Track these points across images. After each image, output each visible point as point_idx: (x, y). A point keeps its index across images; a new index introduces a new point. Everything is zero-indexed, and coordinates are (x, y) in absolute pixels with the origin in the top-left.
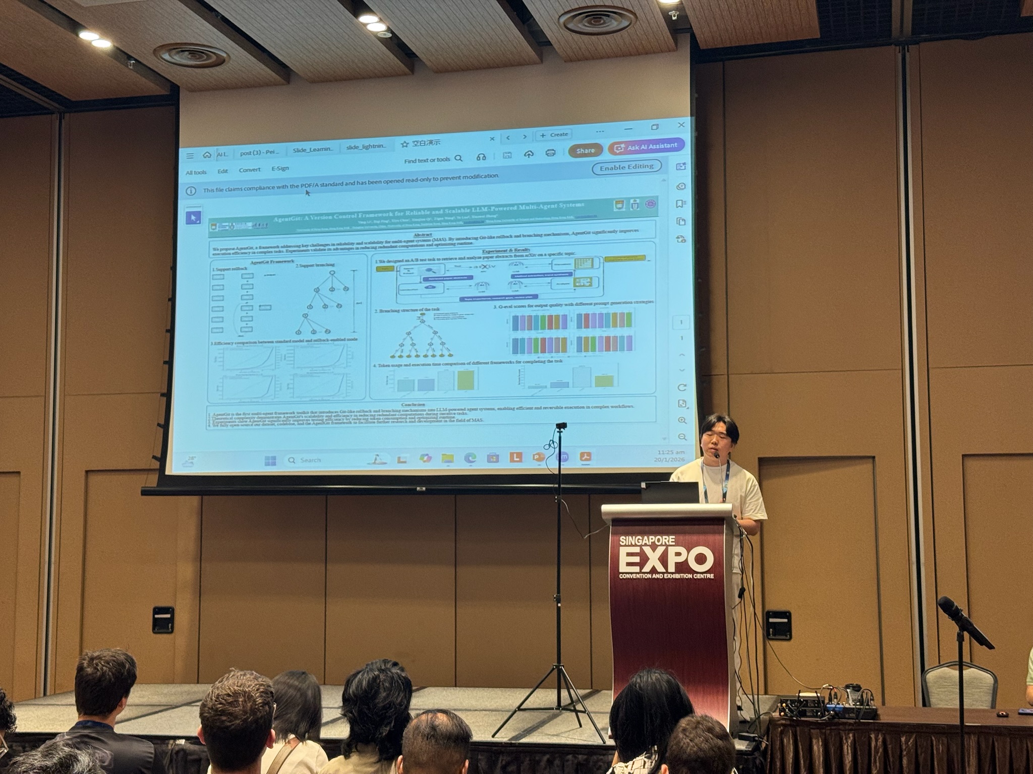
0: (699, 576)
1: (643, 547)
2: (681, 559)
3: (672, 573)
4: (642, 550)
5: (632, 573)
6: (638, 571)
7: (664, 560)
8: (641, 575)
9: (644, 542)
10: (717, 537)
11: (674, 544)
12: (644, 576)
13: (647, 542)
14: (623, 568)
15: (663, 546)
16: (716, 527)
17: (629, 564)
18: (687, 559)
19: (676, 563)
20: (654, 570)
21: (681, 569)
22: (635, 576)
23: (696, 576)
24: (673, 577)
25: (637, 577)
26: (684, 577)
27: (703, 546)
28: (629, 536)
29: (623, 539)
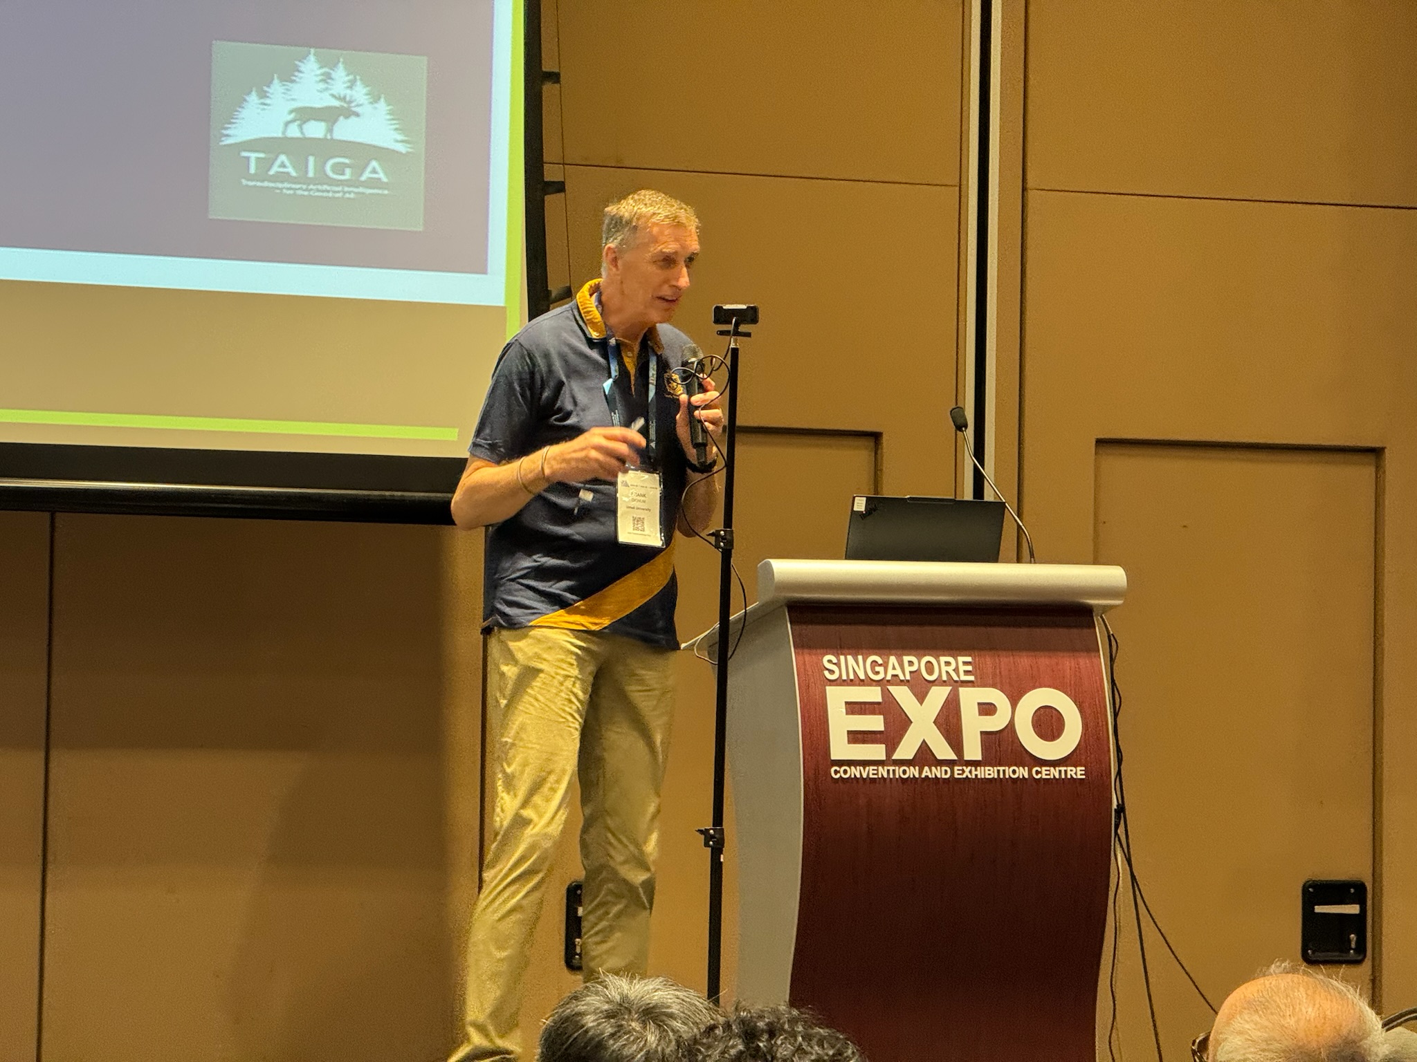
0: (1045, 773)
1: (890, 688)
2: (995, 723)
3: (975, 764)
4: (886, 694)
5: (865, 763)
6: (884, 758)
7: (949, 723)
8: (891, 768)
9: (890, 672)
10: (1083, 661)
11: (971, 678)
12: (899, 771)
13: (898, 672)
14: (840, 749)
15: (944, 683)
16: (1075, 631)
17: (856, 737)
18: (1011, 724)
19: (985, 734)
20: (924, 756)
21: (996, 751)
22: (875, 772)
23: (1037, 772)
24: (976, 775)
25: (880, 776)
26: (1007, 776)
27: (1049, 686)
28: (845, 655)
29: (830, 661)
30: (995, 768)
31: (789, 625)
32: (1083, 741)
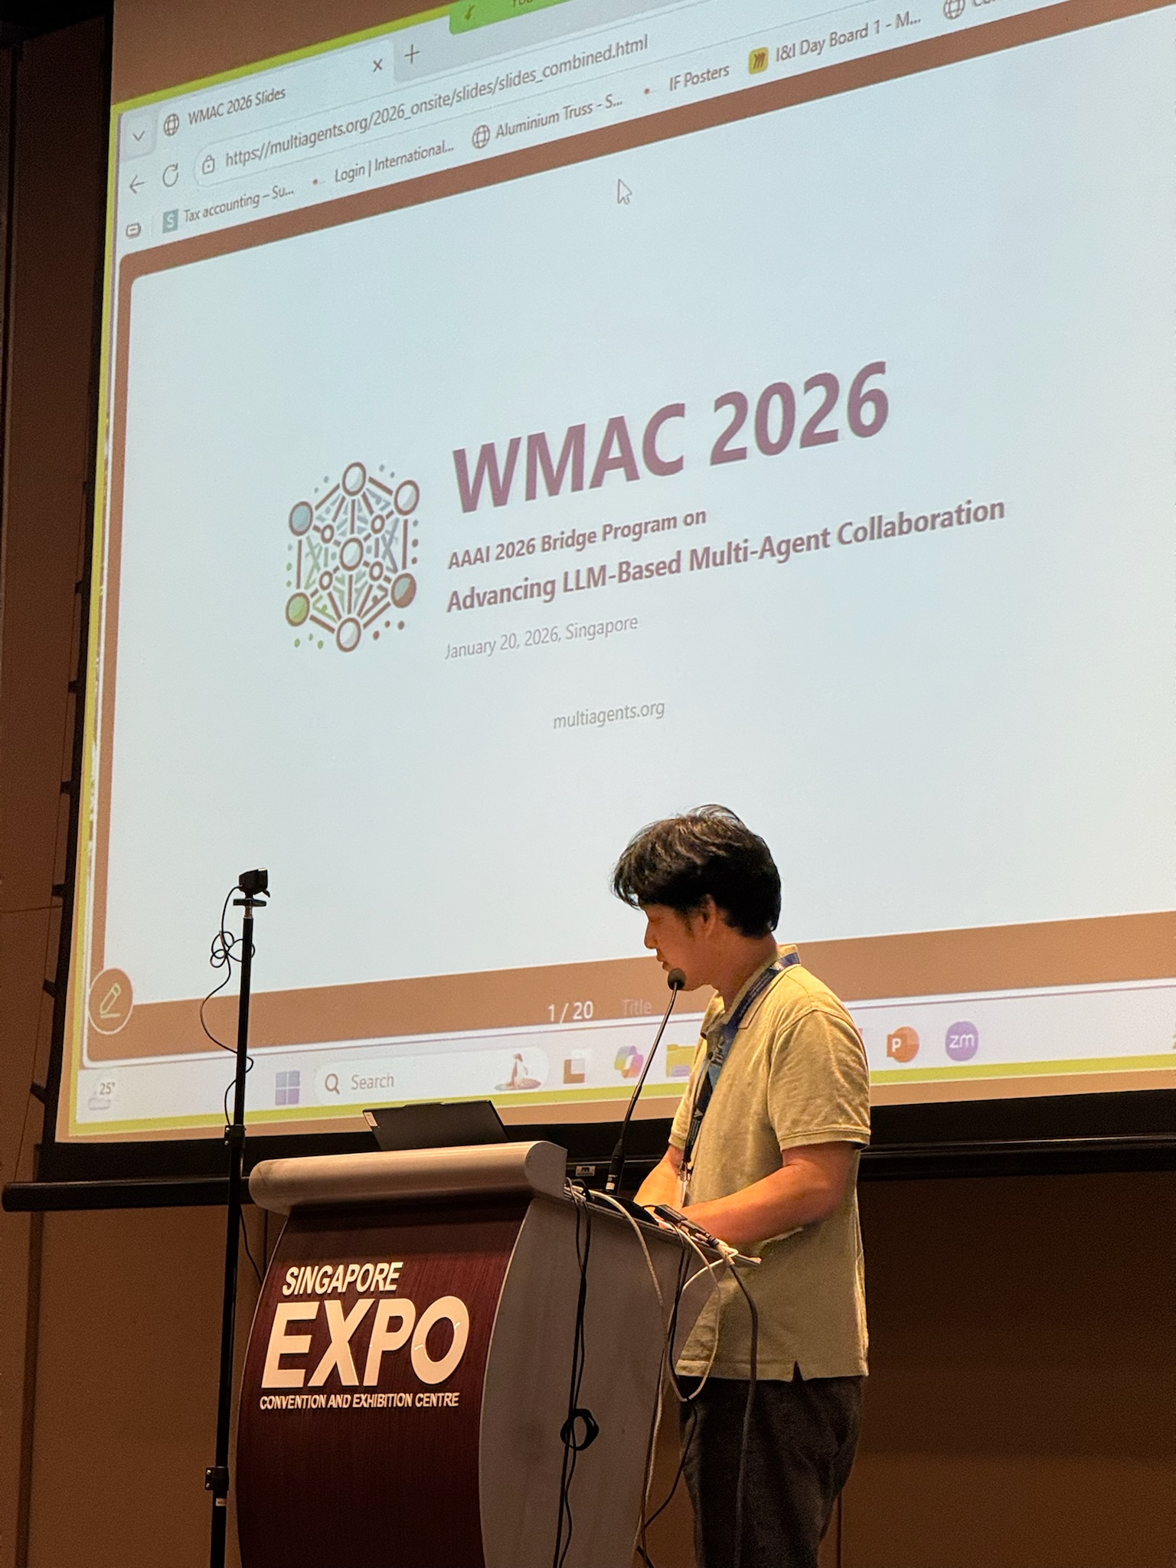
0: (425, 1400)
1: (327, 1303)
2: (395, 1341)
3: (371, 1390)
4: (322, 1310)
5: (288, 1392)
6: (299, 1383)
7: (359, 1343)
8: (305, 1397)
9: (334, 1284)
10: (494, 1262)
11: (393, 1287)
12: (311, 1401)
13: (339, 1284)
14: (273, 1376)
15: (371, 1295)
17: (284, 1361)
18: (410, 1342)
19: (385, 1356)
20: (334, 1382)
22: (293, 1402)
23: (420, 1400)
24: (370, 1404)
25: (297, 1406)
26: (395, 1405)
27: (453, 1294)
28: (306, 1266)
29: (292, 1274)
30: (386, 1396)
31: (282, 1235)
32: (464, 1361)
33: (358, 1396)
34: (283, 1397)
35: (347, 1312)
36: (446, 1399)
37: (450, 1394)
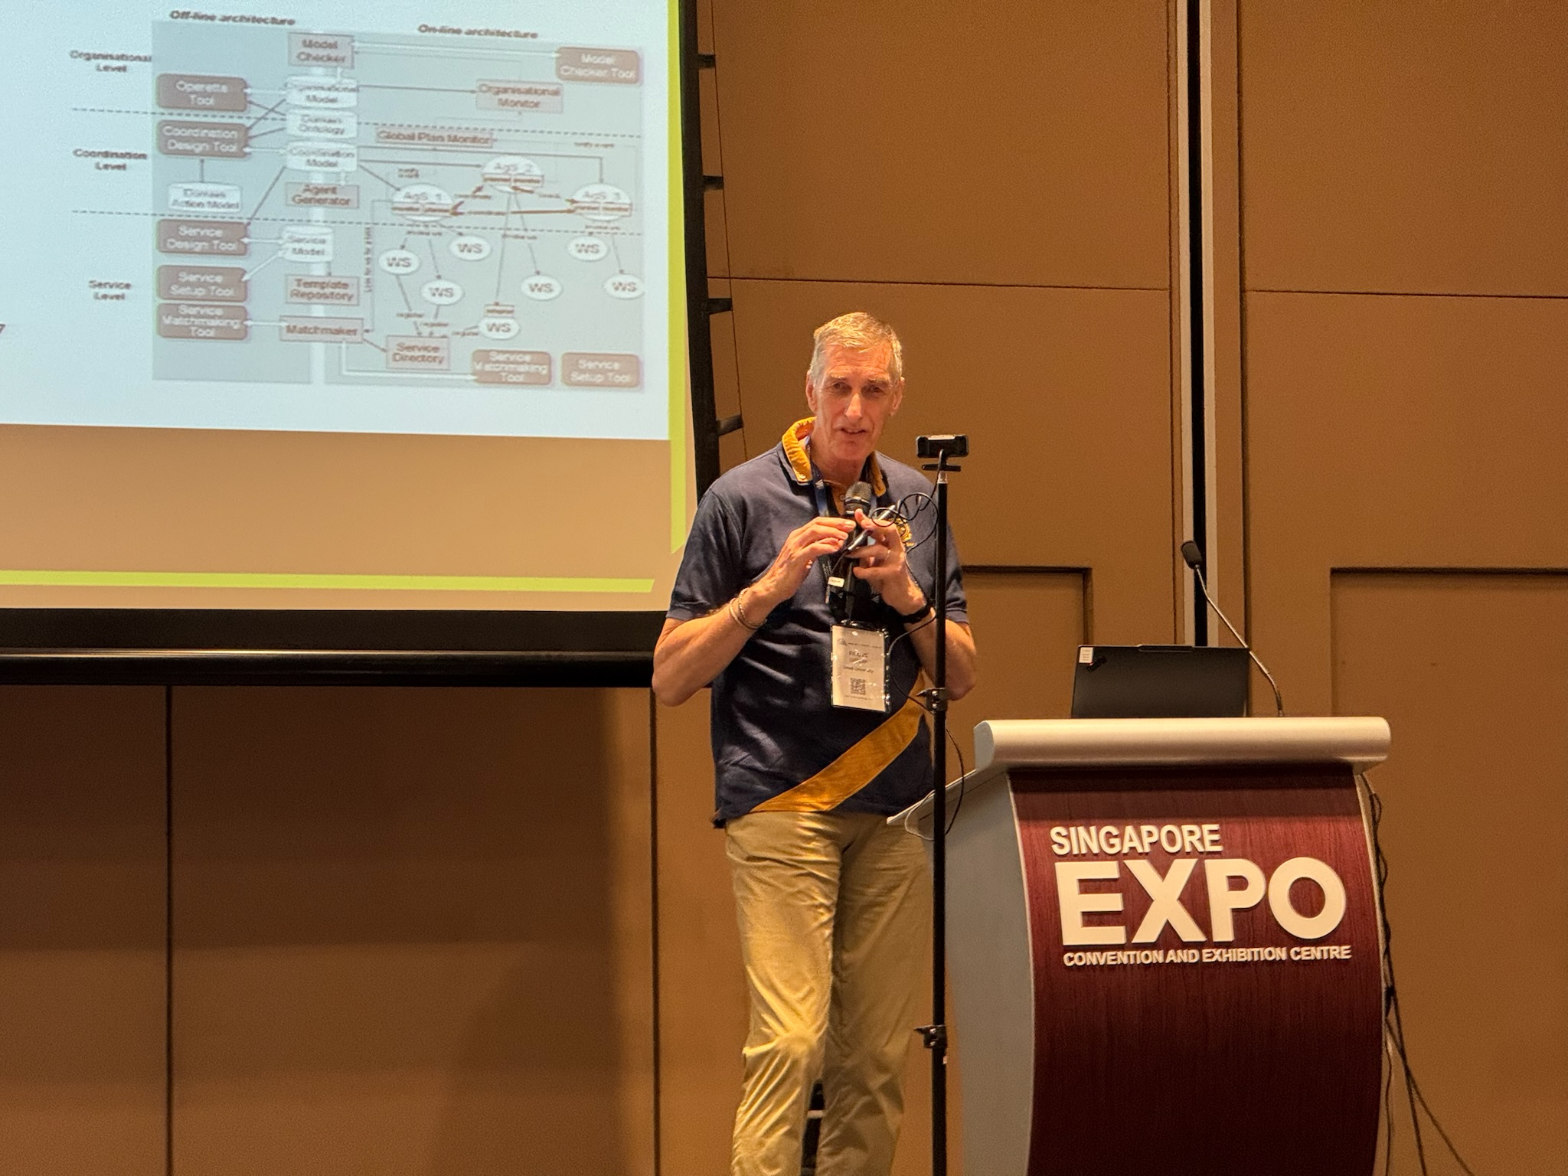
0: (1305, 953)
1: (1128, 863)
2: (1248, 899)
3: (1226, 945)
5: (1102, 949)
8: (1132, 953)
9: (1127, 845)
10: (1344, 826)
11: (1218, 848)
12: (1141, 957)
13: (1136, 844)
14: (1073, 932)
16: (1333, 793)
17: (1092, 919)
18: (1266, 899)
19: (1236, 912)
20: (1169, 938)
21: (1249, 929)
22: (1114, 958)
23: (1297, 953)
24: (1227, 958)
25: (1119, 962)
26: (1262, 959)
27: (1306, 855)
28: (1077, 826)
29: (1059, 834)
30: (1248, 950)
31: (1011, 794)
32: (1346, 916)
33: (1209, 950)
34: (1098, 954)
35: (1163, 870)
36: (1331, 951)
37: (1336, 947)
